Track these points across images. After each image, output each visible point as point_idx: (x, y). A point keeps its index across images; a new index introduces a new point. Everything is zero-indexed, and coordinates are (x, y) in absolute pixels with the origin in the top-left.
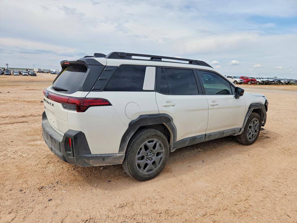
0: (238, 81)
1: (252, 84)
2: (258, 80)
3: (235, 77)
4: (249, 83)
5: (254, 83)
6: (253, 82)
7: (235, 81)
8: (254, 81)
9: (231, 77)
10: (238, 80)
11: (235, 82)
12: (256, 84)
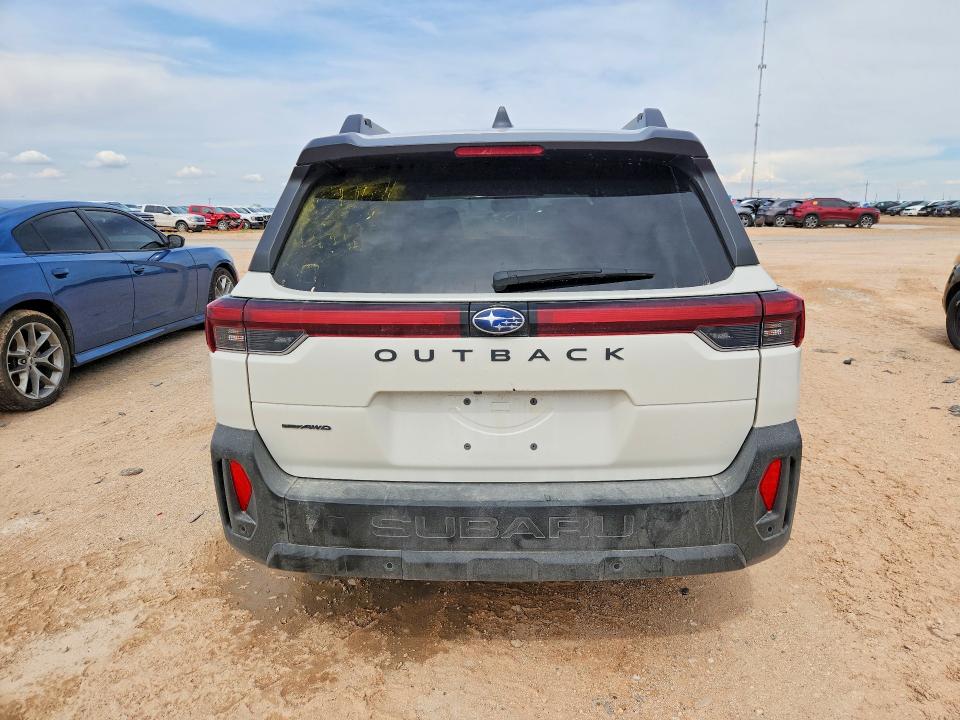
0: (188, 222)
1: (231, 228)
2: (244, 216)
3: (174, 210)
4: (222, 226)
5: (237, 227)
6: (233, 223)
7: (180, 222)
8: (234, 219)
9: (160, 210)
10: (191, 219)
11: (182, 227)
12: (243, 227)
